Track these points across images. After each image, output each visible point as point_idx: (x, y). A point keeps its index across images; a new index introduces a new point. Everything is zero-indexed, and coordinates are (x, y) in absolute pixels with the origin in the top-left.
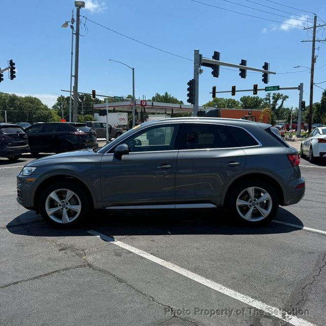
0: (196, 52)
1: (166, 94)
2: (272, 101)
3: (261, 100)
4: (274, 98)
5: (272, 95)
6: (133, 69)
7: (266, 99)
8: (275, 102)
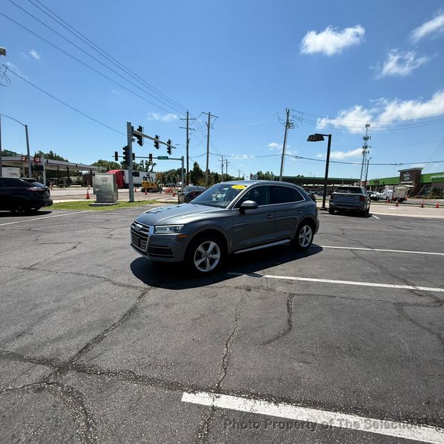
0: (129, 124)
1: (51, 152)
2: (145, 166)
3: (138, 165)
4: (146, 164)
5: (144, 162)
6: (26, 126)
7: (141, 164)
8: (147, 167)
